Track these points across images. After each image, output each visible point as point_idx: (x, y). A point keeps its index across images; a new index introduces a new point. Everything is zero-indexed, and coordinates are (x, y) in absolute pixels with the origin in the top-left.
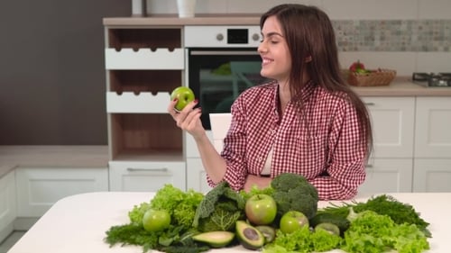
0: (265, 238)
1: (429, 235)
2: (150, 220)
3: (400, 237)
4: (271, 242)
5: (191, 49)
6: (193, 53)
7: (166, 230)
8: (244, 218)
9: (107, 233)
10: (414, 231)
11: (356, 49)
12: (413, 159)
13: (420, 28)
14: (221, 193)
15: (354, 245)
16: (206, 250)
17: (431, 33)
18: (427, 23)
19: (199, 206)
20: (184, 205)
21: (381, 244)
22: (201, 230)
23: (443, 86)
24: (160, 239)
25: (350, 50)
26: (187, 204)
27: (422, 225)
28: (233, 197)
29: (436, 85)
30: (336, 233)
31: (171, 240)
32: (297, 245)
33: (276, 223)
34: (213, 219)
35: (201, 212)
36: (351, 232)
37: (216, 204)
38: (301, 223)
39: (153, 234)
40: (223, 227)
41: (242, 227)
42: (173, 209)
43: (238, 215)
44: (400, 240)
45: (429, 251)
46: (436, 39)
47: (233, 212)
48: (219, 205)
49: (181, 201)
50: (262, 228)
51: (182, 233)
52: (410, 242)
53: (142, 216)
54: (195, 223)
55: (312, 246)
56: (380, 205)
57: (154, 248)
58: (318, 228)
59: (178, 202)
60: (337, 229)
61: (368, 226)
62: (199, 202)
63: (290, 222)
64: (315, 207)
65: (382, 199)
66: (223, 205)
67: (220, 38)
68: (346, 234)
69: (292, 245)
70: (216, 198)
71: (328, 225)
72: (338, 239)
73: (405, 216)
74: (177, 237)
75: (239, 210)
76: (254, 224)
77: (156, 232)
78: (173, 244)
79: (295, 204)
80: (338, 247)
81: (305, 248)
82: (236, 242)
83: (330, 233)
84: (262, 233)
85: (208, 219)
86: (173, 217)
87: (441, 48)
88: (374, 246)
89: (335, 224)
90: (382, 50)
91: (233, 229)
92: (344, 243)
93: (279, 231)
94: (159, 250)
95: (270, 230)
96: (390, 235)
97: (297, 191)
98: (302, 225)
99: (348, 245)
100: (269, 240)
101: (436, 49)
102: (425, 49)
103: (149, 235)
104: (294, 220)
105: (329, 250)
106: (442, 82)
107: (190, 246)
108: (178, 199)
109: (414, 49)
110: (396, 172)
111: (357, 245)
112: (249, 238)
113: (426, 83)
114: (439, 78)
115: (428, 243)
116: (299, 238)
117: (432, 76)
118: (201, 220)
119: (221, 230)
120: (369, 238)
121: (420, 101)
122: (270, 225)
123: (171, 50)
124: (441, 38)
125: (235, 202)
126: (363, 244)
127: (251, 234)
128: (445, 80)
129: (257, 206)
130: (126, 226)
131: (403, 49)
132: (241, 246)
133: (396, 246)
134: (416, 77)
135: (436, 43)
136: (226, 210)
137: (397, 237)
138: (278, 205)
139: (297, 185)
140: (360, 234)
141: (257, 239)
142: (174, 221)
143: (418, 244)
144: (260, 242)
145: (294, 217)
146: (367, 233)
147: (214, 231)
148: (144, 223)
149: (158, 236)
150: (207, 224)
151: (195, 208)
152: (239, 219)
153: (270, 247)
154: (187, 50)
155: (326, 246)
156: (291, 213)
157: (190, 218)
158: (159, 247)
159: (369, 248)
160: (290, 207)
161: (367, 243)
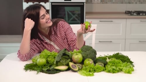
0: (79, 68)
1: (133, 66)
2: (39, 62)
3: (124, 67)
4: (81, 69)
5: (52, 3)
6: (53, 4)
7: (45, 65)
8: (72, 61)
9: (25, 66)
10: (129, 65)
11: (107, 3)
12: (125, 39)
14: (64, 53)
15: (109, 70)
16: (59, 72)
19: (56, 57)
20: (51, 57)
21: (118, 69)
22: (57, 65)
23: (135, 15)
24: (43, 68)
25: (105, 3)
26: (52, 56)
27: (131, 63)
28: (67, 54)
29: (133, 15)
30: (103, 66)
31: (47, 69)
32: (90, 70)
33: (82, 63)
34: (61, 61)
35: (57, 59)
36: (108, 65)
37: (62, 56)
38: (91, 62)
39: (41, 67)
40: (64, 64)
41: (71, 64)
42: (47, 58)
43: (69, 60)
44: (124, 68)
45: (134, 72)
47: (68, 59)
48: (63, 57)
49: (50, 55)
50: (78, 64)
51: (50, 66)
52: (128, 69)
53: (37, 60)
54: (55, 63)
55: (95, 70)
56: (117, 56)
57: (41, 72)
58: (97, 64)
59: (49, 56)
60: (103, 64)
61: (114, 64)
62: (56, 56)
63: (87, 62)
64: (96, 57)
65: (118, 54)
66: (64, 57)
68: (106, 66)
69: (88, 70)
70: (62, 54)
71: (100, 63)
72: (103, 68)
73: (125, 60)
74: (49, 68)
75: (70, 58)
76: (75, 63)
77: (41, 66)
78: (47, 70)
79: (89, 56)
80: (104, 70)
81: (92, 71)
82: (69, 69)
83: (101, 66)
84: (77, 66)
85: (59, 61)
86: (47, 61)
87: (134, 3)
88: (116, 70)
89: (103, 63)
90: (115, 3)
91: (68, 65)
92: (106, 69)
93: (84, 66)
94: (43, 72)
95: (81, 65)
96: (121, 66)
97: (89, 52)
98: (91, 64)
99: (107, 70)
100: (80, 68)
101: (133, 3)
102: (129, 3)
103: (39, 67)
104: (89, 62)
105: (100, 72)
106: (135, 14)
107: (53, 71)
108: (49, 55)
109: (126, 3)
110: (120, 44)
111: (110, 70)
112: (73, 68)
113: (130, 14)
114: (134, 12)
115: (133, 69)
116: (90, 68)
117: (131, 12)
118: (57, 62)
119: (64, 65)
120: (114, 67)
121: (128, 20)
122: (80, 63)
123: (45, 3)
125: (68, 56)
126: (112, 70)
127: (74, 67)
129: (76, 57)
130: (31, 64)
131: (122, 3)
132: (71, 71)
133: (123, 70)
134: (126, 12)
135: (133, 1)
136: (65, 58)
137: (123, 67)
138: (83, 56)
139: (89, 50)
140: (111, 66)
141: (76, 68)
142: (48, 62)
143: (130, 70)
144: (77, 69)
145: (89, 60)
146: (113, 66)
147: (61, 65)
148: (37, 63)
149: (42, 68)
150: (59, 63)
151: (55, 58)
152: (70, 61)
153: (80, 71)
154: (51, 3)
155: (100, 71)
156: (87, 59)
157: (53, 61)
158: (43, 71)
159: (114, 71)
160: (87, 57)
161: (114, 69)
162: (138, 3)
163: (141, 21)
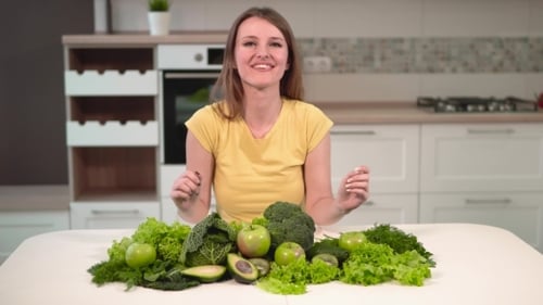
0: (259, 271)
1: (433, 264)
2: (134, 255)
3: (400, 265)
4: (265, 275)
5: (165, 72)
6: (169, 76)
7: (151, 266)
8: (236, 250)
10: (414, 258)
11: (353, 71)
12: (419, 194)
13: (425, 47)
14: (210, 225)
15: (353, 274)
16: (196, 285)
17: (436, 53)
18: (433, 40)
19: (187, 240)
20: (170, 239)
21: (382, 273)
22: (188, 265)
23: (450, 112)
24: (146, 275)
25: (347, 71)
26: (172, 236)
28: (223, 228)
29: (442, 111)
30: (334, 264)
31: (157, 275)
32: (293, 278)
33: (270, 255)
34: (202, 252)
35: (188, 246)
36: (350, 262)
37: (204, 237)
38: (297, 254)
39: (138, 270)
40: (213, 260)
41: (234, 260)
42: (157, 243)
43: (229, 247)
44: (401, 268)
45: (432, 280)
46: (443, 59)
47: (224, 244)
48: (209, 236)
49: (165, 234)
50: (256, 261)
51: (168, 268)
52: (411, 270)
53: (124, 253)
54: (182, 258)
55: (309, 278)
57: (139, 285)
58: (316, 260)
60: (335, 260)
61: (368, 256)
62: (185, 235)
63: (286, 254)
64: (312, 238)
66: (212, 237)
67: (199, 58)
68: (345, 264)
69: (289, 277)
70: (204, 230)
71: (326, 256)
72: (336, 271)
73: (404, 244)
74: (163, 272)
75: (230, 242)
76: (246, 256)
77: (141, 268)
78: (158, 280)
79: (291, 235)
80: (337, 278)
81: (302, 280)
82: (228, 276)
83: (328, 264)
84: (255, 265)
85: (197, 253)
86: (158, 252)
87: (448, 69)
88: (374, 275)
89: (334, 254)
90: (383, 71)
91: (224, 262)
92: (343, 274)
93: (274, 264)
94: (145, 287)
95: (264, 263)
96: (390, 262)
97: (291, 221)
98: (299, 256)
99: (347, 276)
100: (263, 273)
101: (442, 71)
102: (431, 70)
103: (133, 270)
104: (290, 252)
105: (327, 282)
106: (449, 107)
107: (178, 281)
108: (162, 232)
109: (418, 71)
110: (400, 209)
111: (357, 275)
112: (242, 271)
113: (432, 109)
114: (447, 102)
115: (429, 271)
116: (296, 270)
117: (439, 100)
118: (189, 255)
119: (211, 264)
120: (369, 267)
121: (426, 129)
122: (263, 257)
123: (143, 72)
124: (448, 58)
125: (226, 234)
126: (362, 274)
127: (244, 267)
128: (452, 105)
129: (250, 237)
131: (406, 71)
132: (234, 280)
133: (396, 275)
134: (422, 102)
135: (442, 64)
136: (216, 242)
137: (397, 265)
138: (272, 236)
139: (292, 215)
140: (359, 264)
141: (251, 272)
142: (159, 255)
143: (419, 272)
144: (254, 275)
145: (290, 247)
146: (367, 263)
147: (203, 265)
148: (127, 258)
149: (143, 272)
150: (194, 259)
151: (182, 241)
152: (231, 252)
153: (264, 280)
154: (161, 73)
155: (324, 278)
156: (286, 244)
157: (176, 252)
158: (144, 283)
159: (369, 278)
160: (284, 238)
161: (367, 273)
162: (460, 69)
163: (470, 132)
